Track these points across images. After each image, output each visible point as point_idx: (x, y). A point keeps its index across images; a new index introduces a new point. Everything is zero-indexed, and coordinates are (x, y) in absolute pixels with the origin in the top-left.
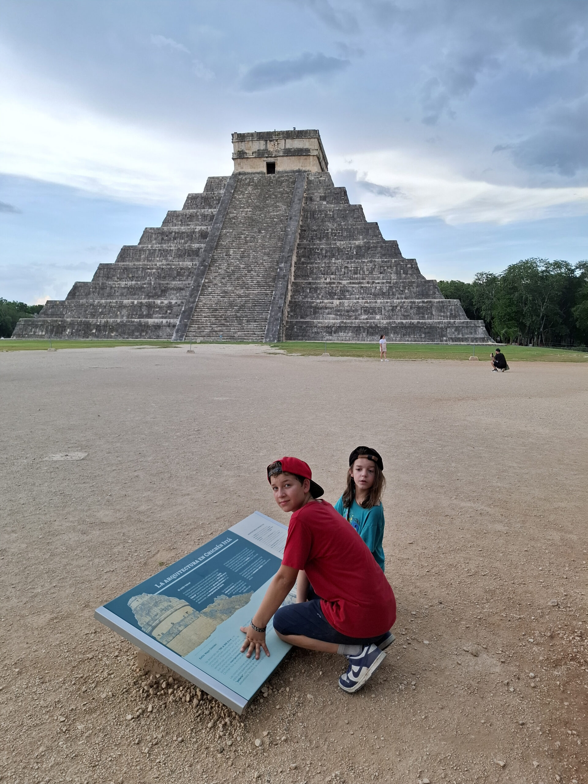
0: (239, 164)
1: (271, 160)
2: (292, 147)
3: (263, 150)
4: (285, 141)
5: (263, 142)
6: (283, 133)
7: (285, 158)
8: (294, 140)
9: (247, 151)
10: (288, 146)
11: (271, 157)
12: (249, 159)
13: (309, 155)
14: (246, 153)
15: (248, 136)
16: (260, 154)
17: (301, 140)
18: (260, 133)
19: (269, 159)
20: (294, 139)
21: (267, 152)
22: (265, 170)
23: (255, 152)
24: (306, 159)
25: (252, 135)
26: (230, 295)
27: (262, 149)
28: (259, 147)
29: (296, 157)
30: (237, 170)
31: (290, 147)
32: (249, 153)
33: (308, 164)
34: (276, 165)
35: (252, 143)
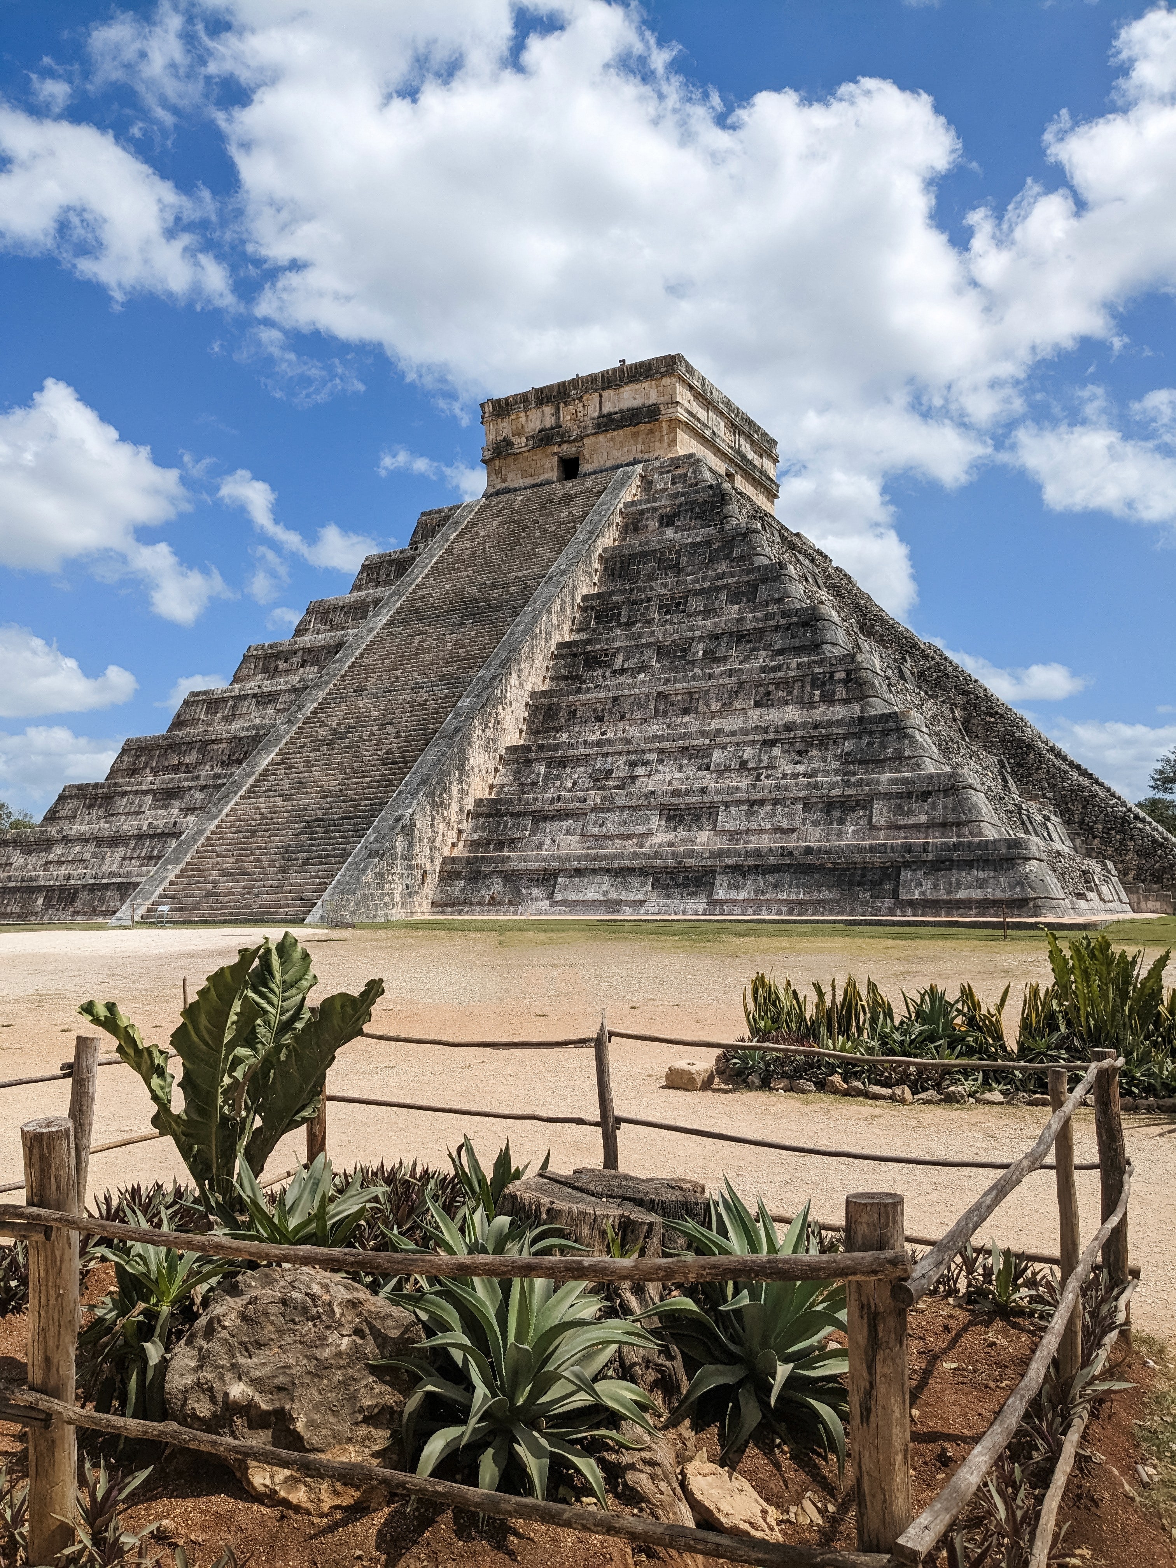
0: (498, 472)
1: (568, 450)
2: (616, 410)
3: (552, 428)
4: (601, 396)
5: (549, 410)
6: (593, 378)
7: (602, 438)
8: (622, 390)
9: (514, 439)
10: (608, 408)
11: (568, 442)
12: (519, 456)
13: (657, 420)
14: (513, 443)
15: (516, 403)
16: (544, 439)
17: (638, 386)
18: (542, 390)
19: (565, 446)
20: (621, 386)
21: (558, 433)
22: (554, 475)
23: (533, 437)
24: (651, 431)
25: (524, 399)
26: (307, 793)
27: (548, 425)
28: (542, 422)
29: (628, 430)
30: (493, 486)
31: (612, 410)
32: (520, 442)
33: (657, 444)
34: (581, 458)
35: (527, 416)
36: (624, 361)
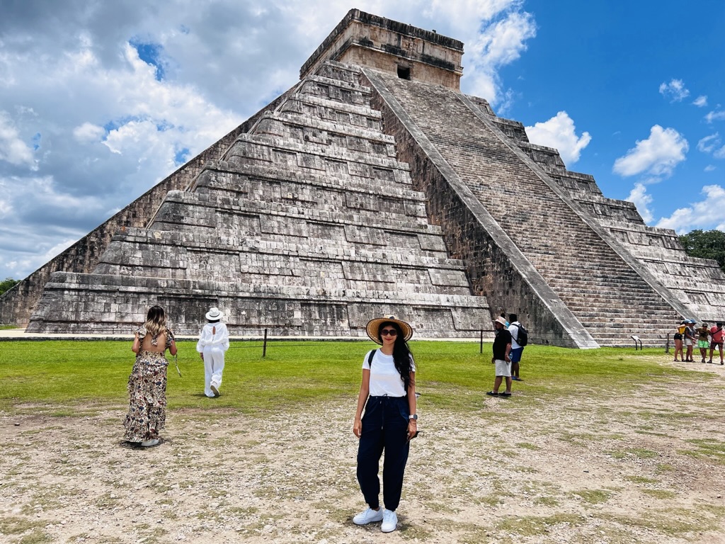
0: (361, 56)
1: (404, 64)
2: (432, 56)
3: (395, 46)
4: (424, 44)
5: (394, 36)
6: (421, 31)
7: (423, 67)
8: (435, 46)
9: (373, 41)
10: (427, 52)
11: (405, 60)
12: (374, 53)
13: (451, 72)
14: (372, 43)
15: (375, 21)
16: (391, 52)
17: (443, 49)
18: (393, 22)
19: (402, 62)
20: (435, 44)
21: (399, 51)
23: (385, 46)
24: (447, 76)
25: (380, 21)
27: (394, 44)
28: (390, 40)
29: (437, 70)
31: (429, 55)
32: (377, 46)
33: (451, 84)
34: (411, 70)
35: (380, 32)
36: (435, 31)
